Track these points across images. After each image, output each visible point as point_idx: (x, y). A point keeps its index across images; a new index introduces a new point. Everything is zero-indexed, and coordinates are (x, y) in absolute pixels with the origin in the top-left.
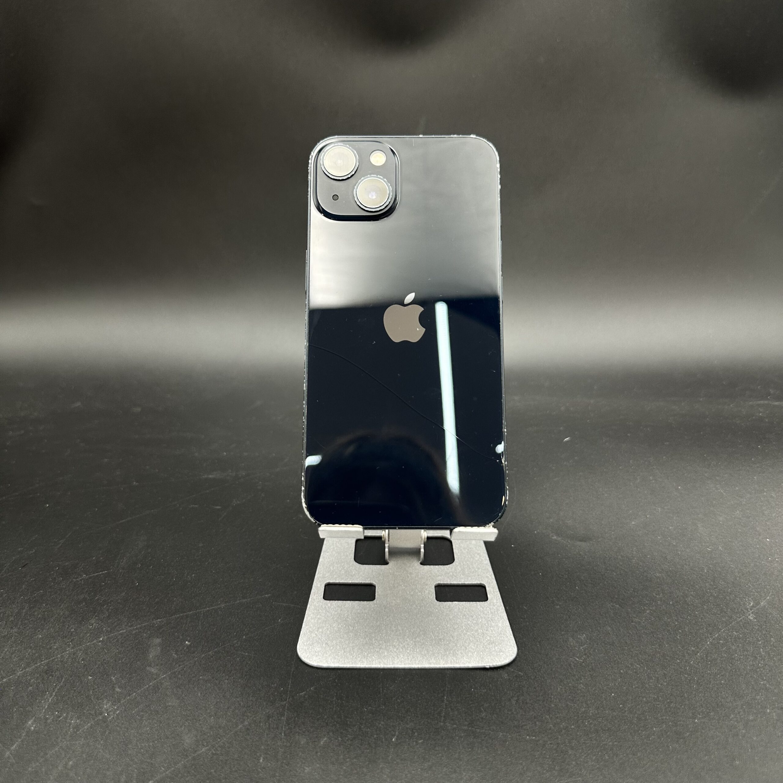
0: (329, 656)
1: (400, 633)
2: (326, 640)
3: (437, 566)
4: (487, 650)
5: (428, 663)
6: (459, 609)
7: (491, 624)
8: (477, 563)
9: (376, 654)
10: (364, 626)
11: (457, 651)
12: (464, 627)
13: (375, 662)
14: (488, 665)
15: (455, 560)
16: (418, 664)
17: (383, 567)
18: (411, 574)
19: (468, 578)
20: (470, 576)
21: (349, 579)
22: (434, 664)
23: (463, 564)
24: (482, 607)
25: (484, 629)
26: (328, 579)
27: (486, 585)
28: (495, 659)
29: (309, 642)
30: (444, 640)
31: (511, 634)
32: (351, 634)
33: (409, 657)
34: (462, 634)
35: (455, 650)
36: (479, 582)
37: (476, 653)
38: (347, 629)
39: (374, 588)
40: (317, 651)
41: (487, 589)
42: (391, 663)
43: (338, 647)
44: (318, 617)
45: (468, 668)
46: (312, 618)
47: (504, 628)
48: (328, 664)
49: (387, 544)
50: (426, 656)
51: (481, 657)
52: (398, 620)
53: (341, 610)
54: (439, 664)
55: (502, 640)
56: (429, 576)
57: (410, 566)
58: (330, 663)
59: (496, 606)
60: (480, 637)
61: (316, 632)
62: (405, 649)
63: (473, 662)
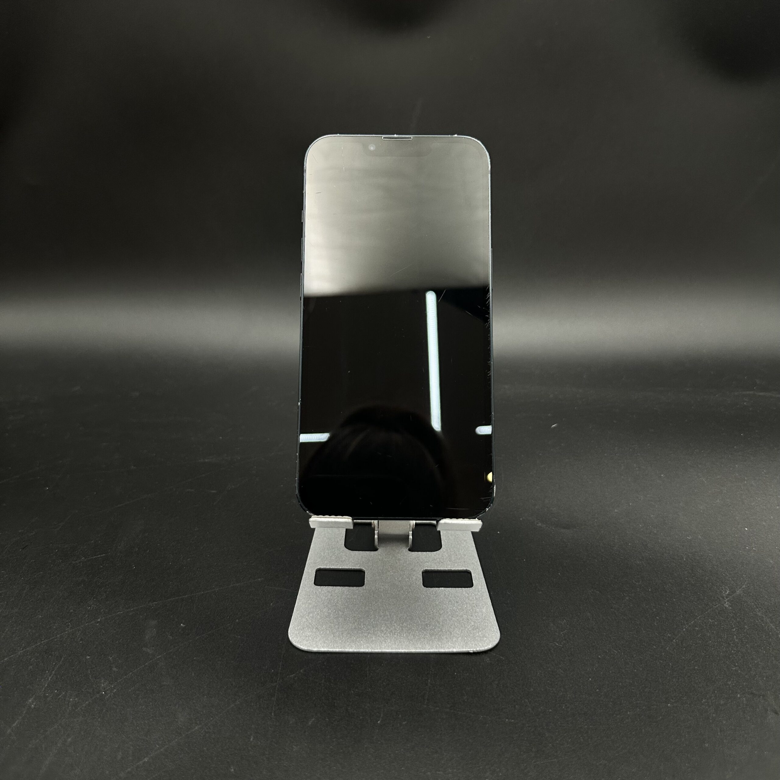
0: (319, 640)
1: (388, 618)
2: (316, 625)
3: (424, 553)
4: (471, 635)
5: (414, 648)
6: (445, 595)
7: (476, 610)
8: (463, 550)
9: (365, 638)
10: (353, 612)
11: (443, 636)
12: (449, 613)
13: (363, 646)
14: (472, 650)
15: (443, 547)
16: (405, 648)
17: (372, 553)
18: (399, 560)
19: (454, 565)
20: (456, 563)
21: (339, 565)
22: (420, 648)
23: (450, 551)
24: (467, 593)
25: (469, 615)
26: (319, 564)
27: (471, 571)
28: (478, 644)
29: (300, 627)
30: (430, 625)
31: (494, 620)
32: (341, 619)
33: (396, 642)
34: (448, 620)
35: (440, 635)
36: (465, 569)
37: (460, 638)
38: (337, 614)
39: (363, 573)
40: (307, 635)
41: (472, 575)
42: (379, 648)
43: (328, 632)
44: (309, 602)
45: (452, 652)
46: (303, 603)
47: (488, 614)
48: (318, 648)
49: (376, 531)
50: (412, 641)
51: (466, 642)
52: (386, 605)
53: (331, 595)
54: (425, 649)
55: (486, 626)
56: (416, 562)
57: (398, 553)
58: (320, 648)
59: (481, 592)
60: (464, 622)
61: (307, 617)
62: (392, 634)
63: (458, 647)
